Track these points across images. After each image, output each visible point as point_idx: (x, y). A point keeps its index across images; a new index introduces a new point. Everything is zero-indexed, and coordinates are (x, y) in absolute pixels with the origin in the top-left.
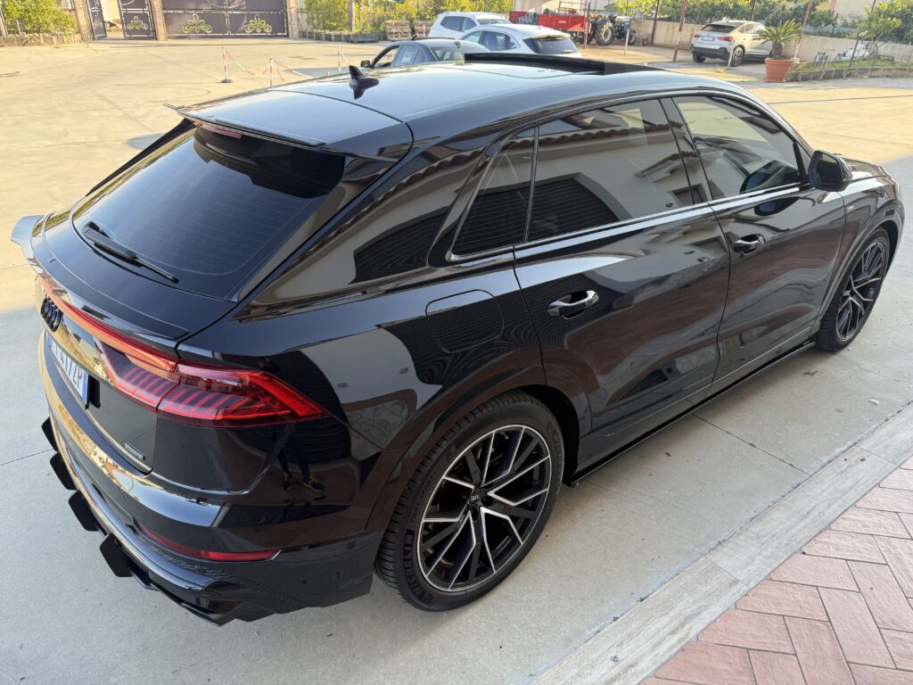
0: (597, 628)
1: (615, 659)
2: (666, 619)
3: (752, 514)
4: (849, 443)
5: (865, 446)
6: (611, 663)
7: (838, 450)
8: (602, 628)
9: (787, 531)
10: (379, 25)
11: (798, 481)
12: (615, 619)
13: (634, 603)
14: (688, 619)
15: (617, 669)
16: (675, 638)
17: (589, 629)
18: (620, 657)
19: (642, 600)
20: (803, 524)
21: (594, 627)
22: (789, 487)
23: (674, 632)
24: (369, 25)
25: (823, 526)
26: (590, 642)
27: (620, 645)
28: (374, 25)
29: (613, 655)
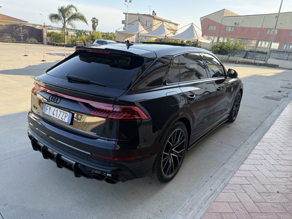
0: (203, 184)
1: (211, 190)
2: (219, 180)
3: (228, 157)
4: (244, 141)
5: (248, 141)
6: (210, 191)
7: (242, 143)
8: (205, 184)
9: (238, 160)
10: (73, 42)
11: (236, 149)
12: (207, 182)
13: (209, 178)
14: (224, 180)
15: (212, 192)
16: (223, 184)
17: (201, 184)
18: (212, 189)
19: (211, 177)
20: (241, 158)
21: (202, 184)
22: (234, 151)
23: (222, 183)
24: (70, 42)
25: (246, 158)
26: (203, 187)
27: (211, 187)
28: (72, 42)
29: (210, 189)
